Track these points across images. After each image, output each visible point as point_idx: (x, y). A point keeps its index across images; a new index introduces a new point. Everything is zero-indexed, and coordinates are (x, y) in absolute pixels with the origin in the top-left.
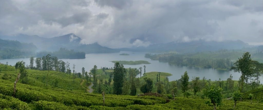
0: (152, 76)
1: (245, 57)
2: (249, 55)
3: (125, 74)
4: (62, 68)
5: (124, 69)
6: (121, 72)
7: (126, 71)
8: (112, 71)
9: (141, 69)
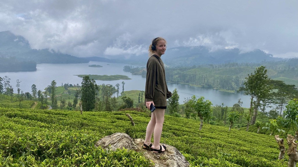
0: (133, 95)
1: (258, 73)
2: (264, 70)
3: (96, 92)
5: (96, 85)
6: (91, 89)
7: (98, 88)
8: (78, 89)
9: (118, 86)
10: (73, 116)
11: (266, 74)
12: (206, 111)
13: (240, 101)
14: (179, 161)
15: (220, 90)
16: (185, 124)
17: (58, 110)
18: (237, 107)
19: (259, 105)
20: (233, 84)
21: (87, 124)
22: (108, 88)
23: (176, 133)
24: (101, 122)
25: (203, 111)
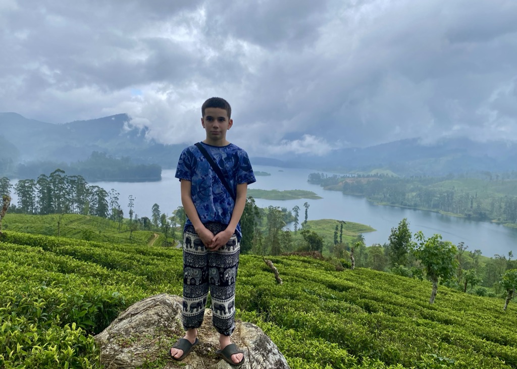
0: (324, 229)
4: (97, 206)
5: (256, 208)
6: (247, 214)
7: (260, 213)
9: (296, 211)
15: (505, 225)
22: (277, 214)
25: (438, 264)
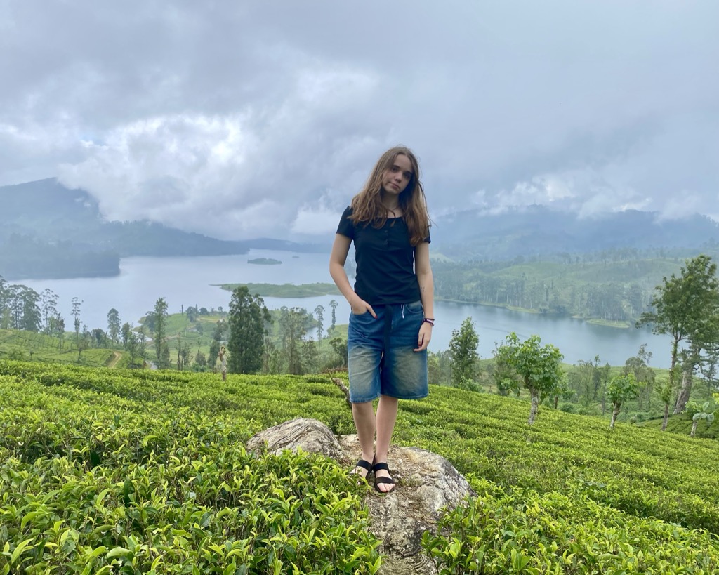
1: (691, 273)
4: (22, 315)
5: (265, 310)
6: (253, 319)
7: (270, 317)
8: (221, 321)
9: (320, 313)
10: (204, 385)
11: (713, 277)
12: (547, 375)
13: (643, 351)
14: (450, 492)
15: (589, 321)
16: (493, 409)
17: (169, 370)
18: (636, 367)
19: (697, 360)
20: (625, 304)
21: (236, 405)
22: (296, 317)
23: (465, 431)
24: (271, 399)
25: (539, 373)
